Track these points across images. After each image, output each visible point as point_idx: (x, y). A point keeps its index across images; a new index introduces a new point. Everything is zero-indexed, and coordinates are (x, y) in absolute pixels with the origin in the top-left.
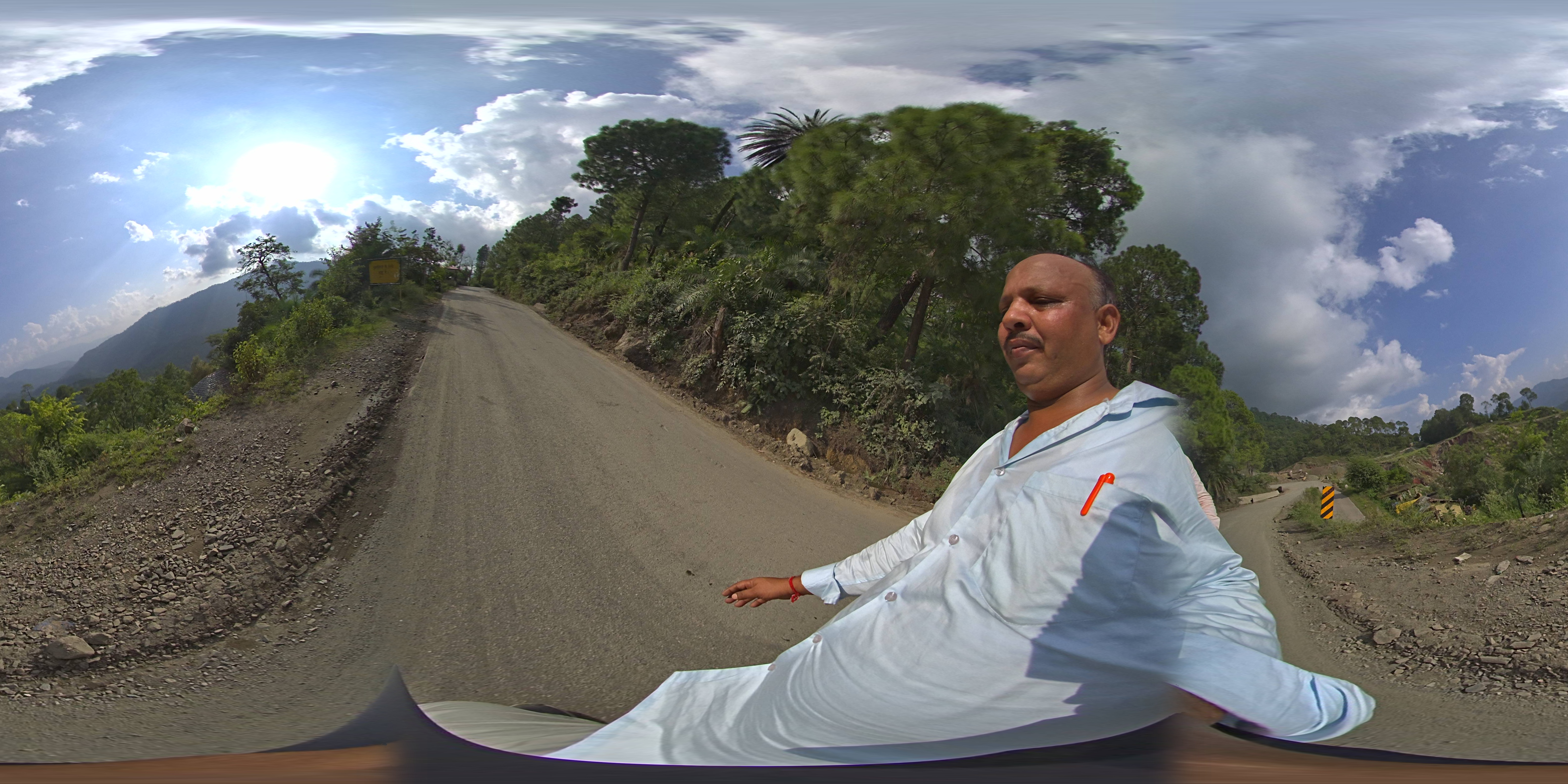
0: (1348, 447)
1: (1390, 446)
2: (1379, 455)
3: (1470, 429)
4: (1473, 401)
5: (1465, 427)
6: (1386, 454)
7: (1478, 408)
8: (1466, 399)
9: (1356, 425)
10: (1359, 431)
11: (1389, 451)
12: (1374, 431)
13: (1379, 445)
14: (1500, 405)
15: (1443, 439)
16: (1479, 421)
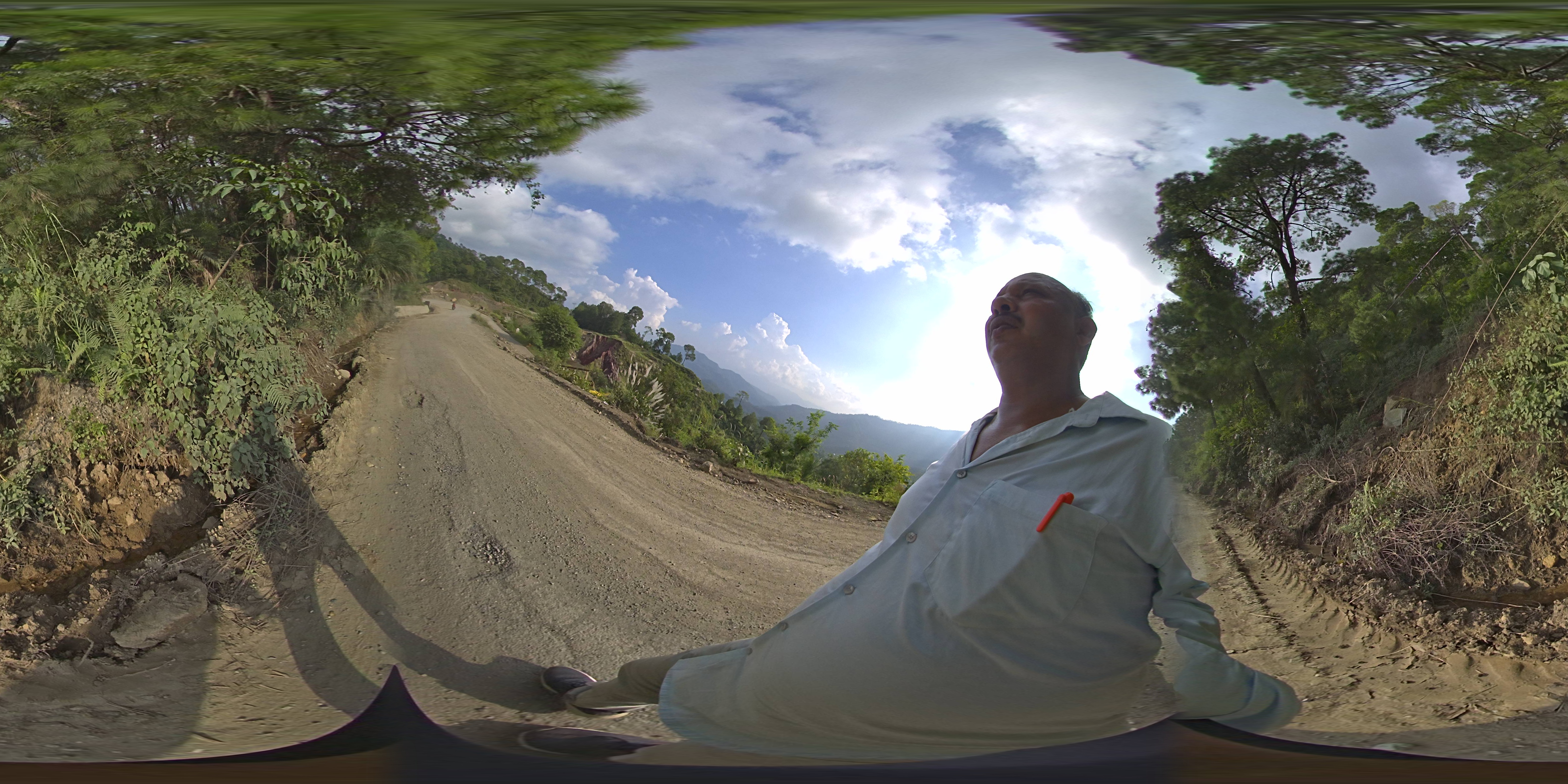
0: (499, 285)
1: (539, 305)
2: (525, 307)
3: (620, 340)
4: (640, 318)
5: (618, 334)
6: (531, 309)
7: (639, 328)
8: (637, 313)
9: (518, 269)
10: (517, 275)
11: (535, 308)
12: (532, 283)
13: (529, 298)
14: (660, 341)
15: (590, 330)
16: (632, 337)
